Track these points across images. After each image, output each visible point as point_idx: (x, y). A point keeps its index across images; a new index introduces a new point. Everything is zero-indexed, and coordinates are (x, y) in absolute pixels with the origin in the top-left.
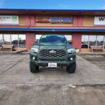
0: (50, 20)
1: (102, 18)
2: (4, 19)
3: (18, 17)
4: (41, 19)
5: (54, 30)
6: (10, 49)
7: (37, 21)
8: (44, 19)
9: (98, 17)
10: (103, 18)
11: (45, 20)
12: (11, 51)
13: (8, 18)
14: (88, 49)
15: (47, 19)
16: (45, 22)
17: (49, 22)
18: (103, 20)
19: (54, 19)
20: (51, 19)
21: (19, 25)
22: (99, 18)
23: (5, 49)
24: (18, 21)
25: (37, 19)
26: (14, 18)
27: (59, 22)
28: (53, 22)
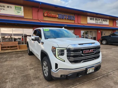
1: (91, 18)
2: (3, 8)
7: (46, 15)
8: (53, 14)
9: (89, 17)
10: (92, 18)
12: (17, 49)
13: (8, 7)
15: (55, 15)
16: (54, 17)
17: (57, 18)
18: (92, 20)
21: (25, 18)
24: (23, 12)
25: (46, 14)
26: (17, 8)
27: (65, 18)
28: (61, 18)
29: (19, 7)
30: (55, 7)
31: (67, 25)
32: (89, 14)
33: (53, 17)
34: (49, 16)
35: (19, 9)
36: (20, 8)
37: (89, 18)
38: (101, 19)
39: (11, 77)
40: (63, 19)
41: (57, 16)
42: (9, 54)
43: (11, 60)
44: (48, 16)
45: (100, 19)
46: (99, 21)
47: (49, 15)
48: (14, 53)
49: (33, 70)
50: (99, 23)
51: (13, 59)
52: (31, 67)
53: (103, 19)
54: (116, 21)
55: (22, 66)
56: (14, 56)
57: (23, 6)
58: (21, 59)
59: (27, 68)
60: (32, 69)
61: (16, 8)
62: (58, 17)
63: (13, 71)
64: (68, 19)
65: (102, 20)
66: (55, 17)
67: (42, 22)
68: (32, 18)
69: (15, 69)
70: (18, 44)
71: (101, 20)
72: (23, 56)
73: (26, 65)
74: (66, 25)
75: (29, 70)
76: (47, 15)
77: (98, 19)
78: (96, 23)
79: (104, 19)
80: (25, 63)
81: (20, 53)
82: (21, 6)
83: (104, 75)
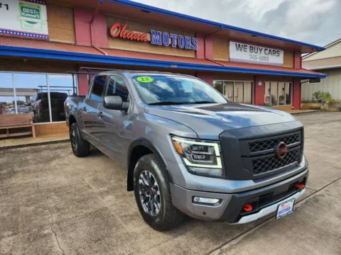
1: (239, 45)
3: (43, 8)
5: (175, 67)
7: (114, 33)
8: (135, 32)
9: (234, 43)
10: (241, 44)
11: (137, 33)
12: (31, 136)
15: (142, 33)
16: (138, 39)
18: (241, 50)
19: (159, 34)
21: (51, 40)
22: (236, 45)
24: (46, 23)
25: (116, 30)
26: (27, 11)
27: (171, 45)
28: (158, 43)
29: (35, 5)
30: (143, 11)
31: (178, 64)
32: (232, 33)
33: (135, 41)
34: (124, 37)
35: (33, 14)
36: (38, 11)
37: (232, 45)
38: (264, 48)
39: (54, 221)
40: (163, 46)
41: (148, 37)
42: (11, 152)
43: (29, 172)
44: (121, 36)
45: (261, 48)
46: (258, 55)
47: (125, 33)
48: (25, 148)
49: (110, 197)
50: (258, 60)
51: (32, 167)
52: (102, 189)
53: (269, 49)
54: (302, 55)
55: (70, 186)
56: (30, 157)
57: (46, 4)
58: (58, 166)
59: (91, 191)
60: (108, 192)
61: (22, 11)
62: (149, 40)
63: (51, 203)
64: (177, 46)
65: (267, 52)
66: (141, 42)
67: (107, 54)
68: (73, 42)
69: (55, 197)
70: (32, 122)
71: (263, 51)
72: (58, 157)
73: (82, 184)
74: (174, 64)
75: (100, 198)
76: (117, 35)
77: (256, 47)
78: (252, 60)
79: (272, 50)
80: (75, 178)
81: (46, 149)
82: (39, 3)
83: (307, 199)
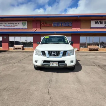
0: (53, 25)
2: (16, 24)
3: (26, 22)
4: (46, 24)
6: (21, 48)
8: (48, 24)
10: (98, 21)
12: (21, 50)
13: (19, 23)
14: (86, 48)
16: (49, 26)
17: (52, 26)
19: (56, 23)
20: (54, 23)
21: (28, 29)
22: (95, 22)
23: (17, 48)
27: (60, 26)
31: (57, 32)
37: (93, 22)
